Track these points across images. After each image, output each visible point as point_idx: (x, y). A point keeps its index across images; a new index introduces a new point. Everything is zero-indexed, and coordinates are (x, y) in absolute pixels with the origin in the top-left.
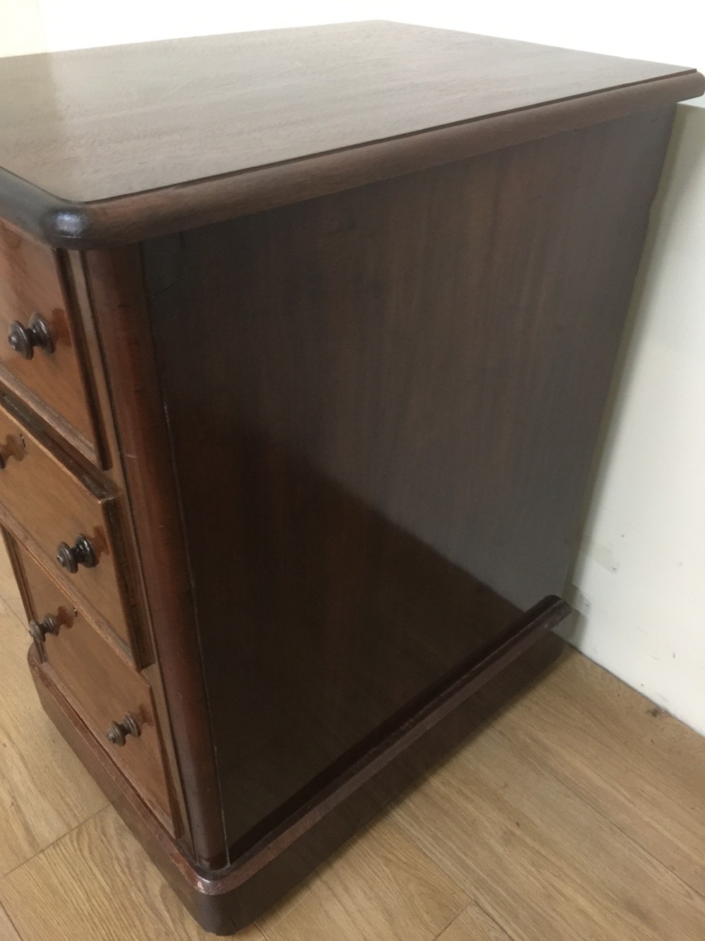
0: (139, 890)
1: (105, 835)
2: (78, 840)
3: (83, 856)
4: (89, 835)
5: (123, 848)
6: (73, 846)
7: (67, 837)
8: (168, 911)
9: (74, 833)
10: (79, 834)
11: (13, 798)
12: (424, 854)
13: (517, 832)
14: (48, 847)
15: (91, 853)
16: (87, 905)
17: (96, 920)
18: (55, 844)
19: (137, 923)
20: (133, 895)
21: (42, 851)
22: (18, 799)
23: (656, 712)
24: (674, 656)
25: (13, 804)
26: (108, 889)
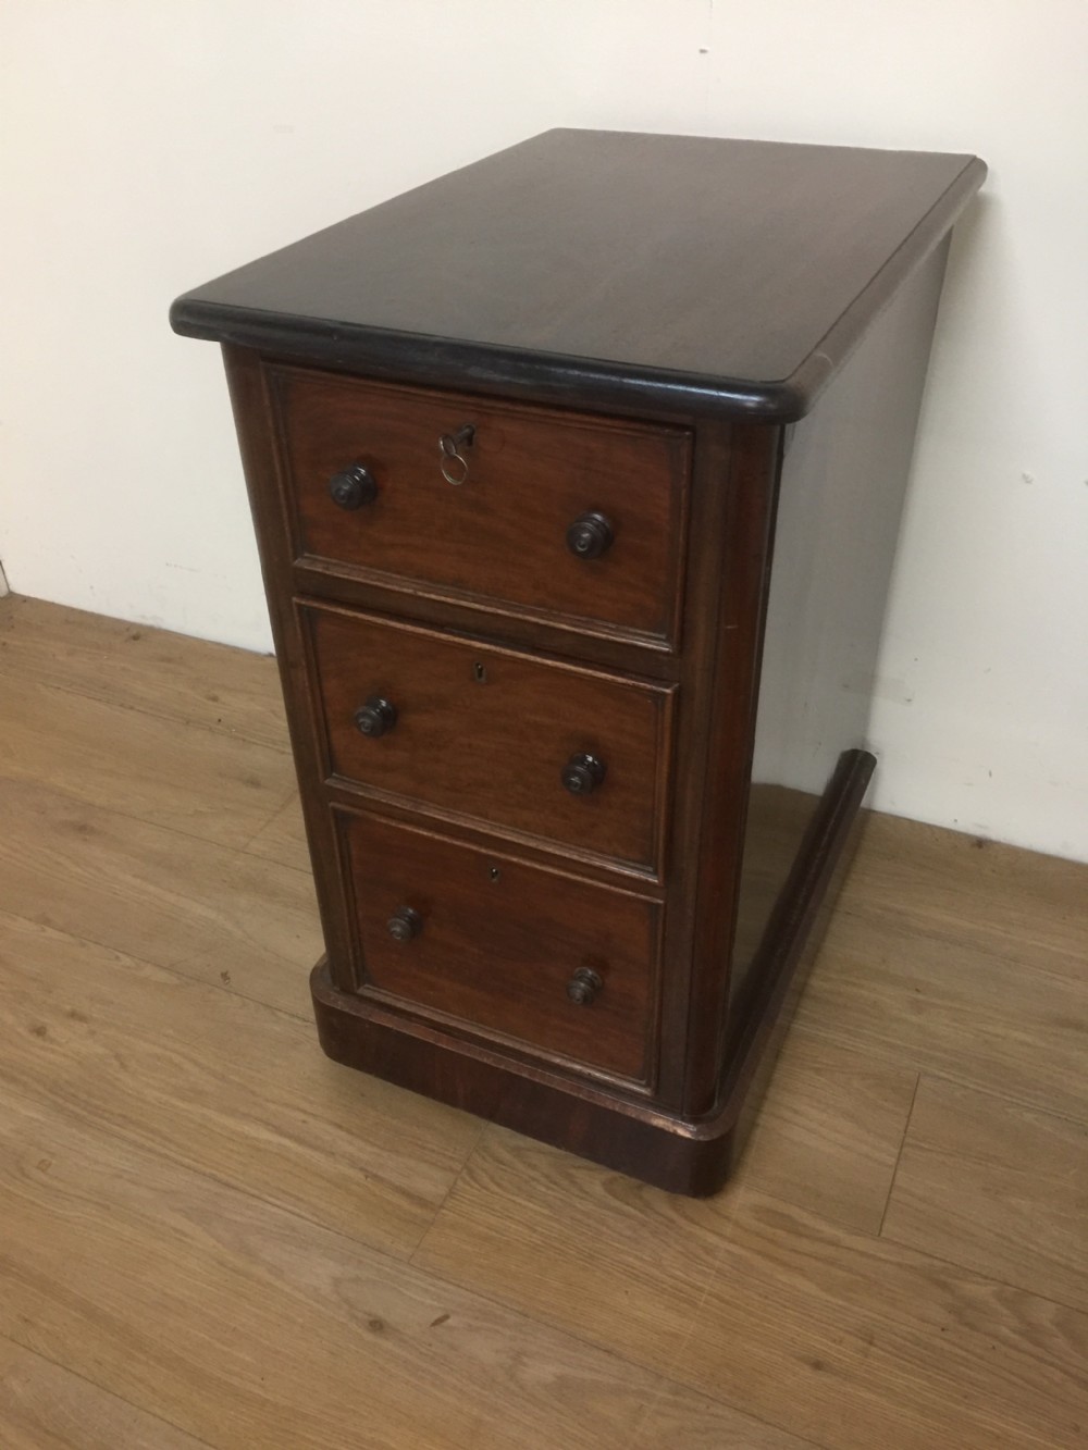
0: (582, 1198)
1: (502, 1163)
2: (476, 1181)
3: (492, 1193)
4: (483, 1170)
5: (534, 1167)
6: (472, 1187)
7: (460, 1183)
8: (628, 1204)
9: (464, 1174)
10: (471, 1173)
11: (361, 1169)
12: (847, 1050)
13: (920, 997)
14: (445, 1200)
15: (499, 1185)
16: (534, 1235)
17: (556, 1244)
18: (451, 1193)
19: (604, 1229)
20: (579, 1206)
21: (442, 1207)
22: (370, 1169)
23: (981, 843)
24: (990, 774)
25: (367, 1177)
26: (546, 1212)
